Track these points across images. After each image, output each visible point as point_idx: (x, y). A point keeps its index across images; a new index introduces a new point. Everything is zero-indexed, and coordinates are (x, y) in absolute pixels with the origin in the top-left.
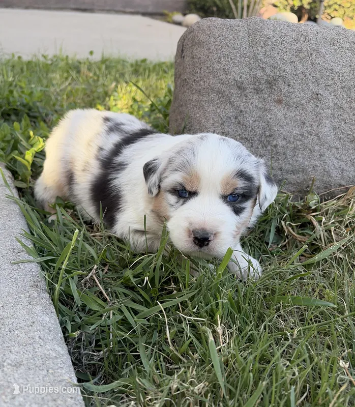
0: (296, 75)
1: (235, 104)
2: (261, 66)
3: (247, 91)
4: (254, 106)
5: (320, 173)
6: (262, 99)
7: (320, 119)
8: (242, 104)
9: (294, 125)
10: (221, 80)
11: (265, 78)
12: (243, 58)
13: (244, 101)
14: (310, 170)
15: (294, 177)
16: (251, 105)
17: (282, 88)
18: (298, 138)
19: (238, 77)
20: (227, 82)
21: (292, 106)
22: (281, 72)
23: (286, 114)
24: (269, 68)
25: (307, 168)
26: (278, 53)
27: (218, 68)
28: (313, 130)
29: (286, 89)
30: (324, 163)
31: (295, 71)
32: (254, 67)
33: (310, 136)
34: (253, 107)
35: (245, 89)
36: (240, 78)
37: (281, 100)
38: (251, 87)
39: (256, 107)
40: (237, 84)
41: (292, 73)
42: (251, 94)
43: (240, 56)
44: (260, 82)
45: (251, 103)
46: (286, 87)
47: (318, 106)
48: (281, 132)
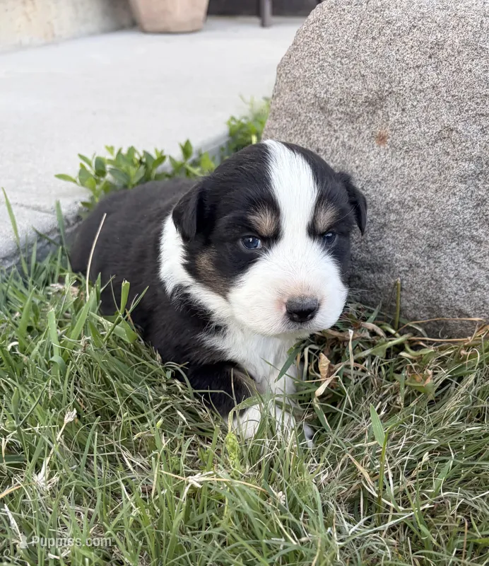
0: (420, 91)
1: (312, 137)
2: (362, 73)
3: (334, 116)
4: (340, 144)
5: (423, 280)
6: (356, 132)
7: (445, 179)
8: (322, 138)
9: (396, 184)
10: (299, 95)
11: (365, 94)
12: (339, 59)
13: (327, 133)
14: (401, 269)
15: (372, 276)
16: (336, 140)
17: (390, 114)
18: (394, 207)
19: (323, 92)
20: (305, 100)
21: (400, 149)
22: (394, 85)
23: (386, 162)
24: (374, 76)
25: (397, 264)
26: (398, 50)
27: (298, 75)
28: (425, 198)
29: (397, 117)
30: (435, 262)
31: (421, 83)
32: (353, 75)
33: (416, 208)
34: (338, 144)
35: (330, 113)
36: (324, 94)
37: (385, 136)
38: (341, 110)
39: (344, 145)
40: (319, 104)
41: (414, 86)
42: (338, 122)
43: (334, 54)
44: (356, 102)
45: (337, 138)
46: (398, 113)
47: (448, 154)
48: (368, 192)
